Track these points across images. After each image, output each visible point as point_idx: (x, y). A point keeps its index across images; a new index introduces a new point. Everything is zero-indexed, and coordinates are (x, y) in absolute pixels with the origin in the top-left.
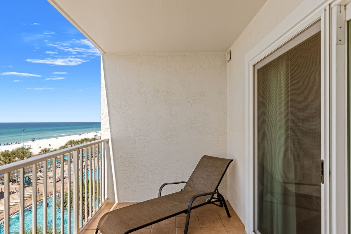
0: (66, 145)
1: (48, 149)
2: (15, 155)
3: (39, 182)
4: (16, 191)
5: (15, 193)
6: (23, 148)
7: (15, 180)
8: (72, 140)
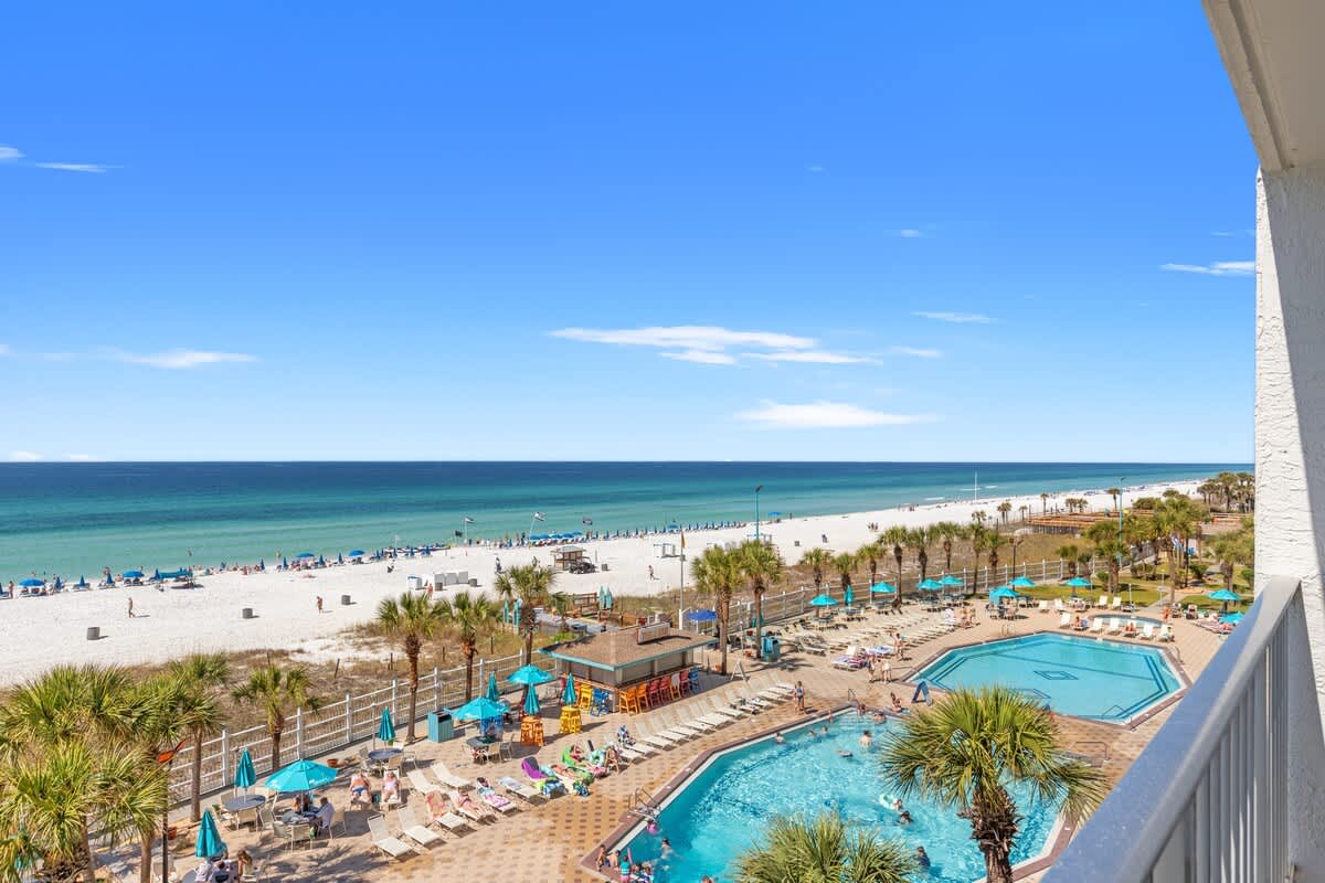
0: (880, 542)
1: (824, 552)
2: (739, 565)
3: (803, 660)
4: (744, 673)
5: (741, 679)
6: (757, 544)
7: (738, 639)
8: (899, 525)
